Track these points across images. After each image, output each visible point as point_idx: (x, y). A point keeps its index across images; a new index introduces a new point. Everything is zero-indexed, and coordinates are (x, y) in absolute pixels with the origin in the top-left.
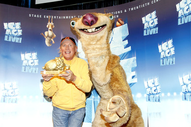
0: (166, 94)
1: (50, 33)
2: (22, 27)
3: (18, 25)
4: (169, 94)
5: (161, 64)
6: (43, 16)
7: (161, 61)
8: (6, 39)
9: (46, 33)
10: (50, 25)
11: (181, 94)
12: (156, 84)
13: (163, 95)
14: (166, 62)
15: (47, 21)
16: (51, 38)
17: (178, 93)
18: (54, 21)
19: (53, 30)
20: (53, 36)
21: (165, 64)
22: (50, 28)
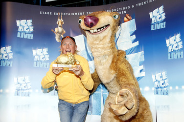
0: (174, 87)
1: (60, 29)
2: (33, 24)
3: (30, 22)
4: (177, 88)
5: (169, 58)
6: (53, 13)
7: (169, 54)
8: (19, 36)
9: (56, 29)
10: (60, 21)
13: (171, 88)
15: (56, 17)
16: (61, 34)
18: (64, 17)
20: (63, 31)
21: (172, 58)
22: (60, 24)
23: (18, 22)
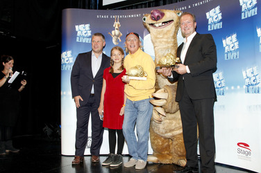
0: (230, 88)
1: (117, 32)
2: (91, 28)
3: (87, 26)
4: (233, 88)
5: (226, 59)
6: (109, 17)
7: (226, 55)
8: (78, 40)
9: (113, 32)
10: (116, 24)
11: (245, 87)
12: (221, 78)
13: (227, 88)
14: (231, 56)
15: (113, 20)
16: (118, 36)
17: (241, 86)
18: (121, 20)
19: (120, 29)
20: (119, 34)
21: (229, 58)
22: (117, 27)
23: (77, 27)
